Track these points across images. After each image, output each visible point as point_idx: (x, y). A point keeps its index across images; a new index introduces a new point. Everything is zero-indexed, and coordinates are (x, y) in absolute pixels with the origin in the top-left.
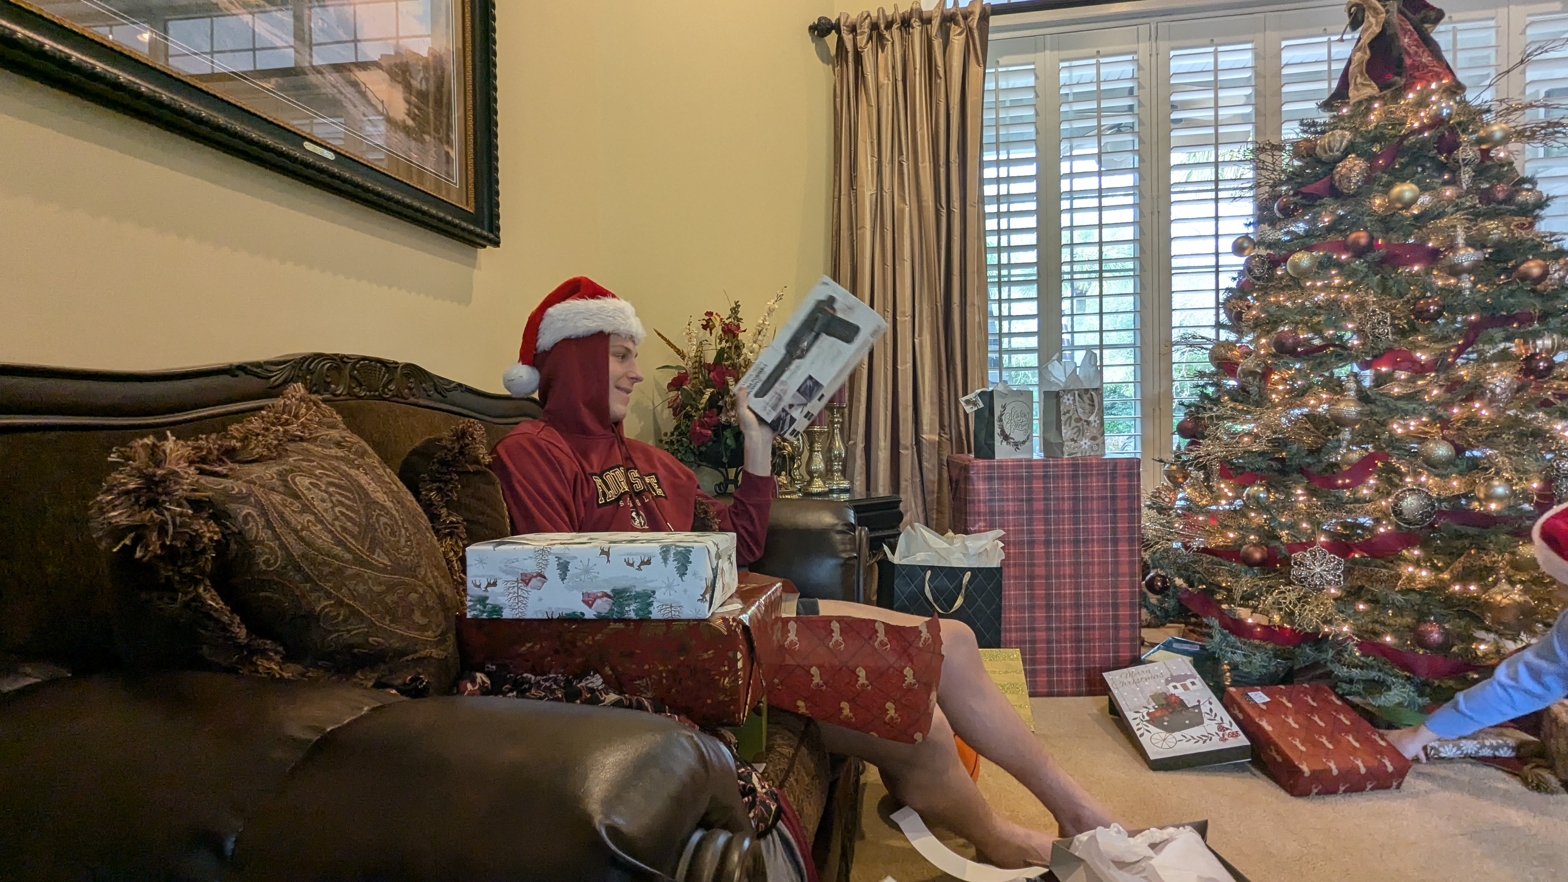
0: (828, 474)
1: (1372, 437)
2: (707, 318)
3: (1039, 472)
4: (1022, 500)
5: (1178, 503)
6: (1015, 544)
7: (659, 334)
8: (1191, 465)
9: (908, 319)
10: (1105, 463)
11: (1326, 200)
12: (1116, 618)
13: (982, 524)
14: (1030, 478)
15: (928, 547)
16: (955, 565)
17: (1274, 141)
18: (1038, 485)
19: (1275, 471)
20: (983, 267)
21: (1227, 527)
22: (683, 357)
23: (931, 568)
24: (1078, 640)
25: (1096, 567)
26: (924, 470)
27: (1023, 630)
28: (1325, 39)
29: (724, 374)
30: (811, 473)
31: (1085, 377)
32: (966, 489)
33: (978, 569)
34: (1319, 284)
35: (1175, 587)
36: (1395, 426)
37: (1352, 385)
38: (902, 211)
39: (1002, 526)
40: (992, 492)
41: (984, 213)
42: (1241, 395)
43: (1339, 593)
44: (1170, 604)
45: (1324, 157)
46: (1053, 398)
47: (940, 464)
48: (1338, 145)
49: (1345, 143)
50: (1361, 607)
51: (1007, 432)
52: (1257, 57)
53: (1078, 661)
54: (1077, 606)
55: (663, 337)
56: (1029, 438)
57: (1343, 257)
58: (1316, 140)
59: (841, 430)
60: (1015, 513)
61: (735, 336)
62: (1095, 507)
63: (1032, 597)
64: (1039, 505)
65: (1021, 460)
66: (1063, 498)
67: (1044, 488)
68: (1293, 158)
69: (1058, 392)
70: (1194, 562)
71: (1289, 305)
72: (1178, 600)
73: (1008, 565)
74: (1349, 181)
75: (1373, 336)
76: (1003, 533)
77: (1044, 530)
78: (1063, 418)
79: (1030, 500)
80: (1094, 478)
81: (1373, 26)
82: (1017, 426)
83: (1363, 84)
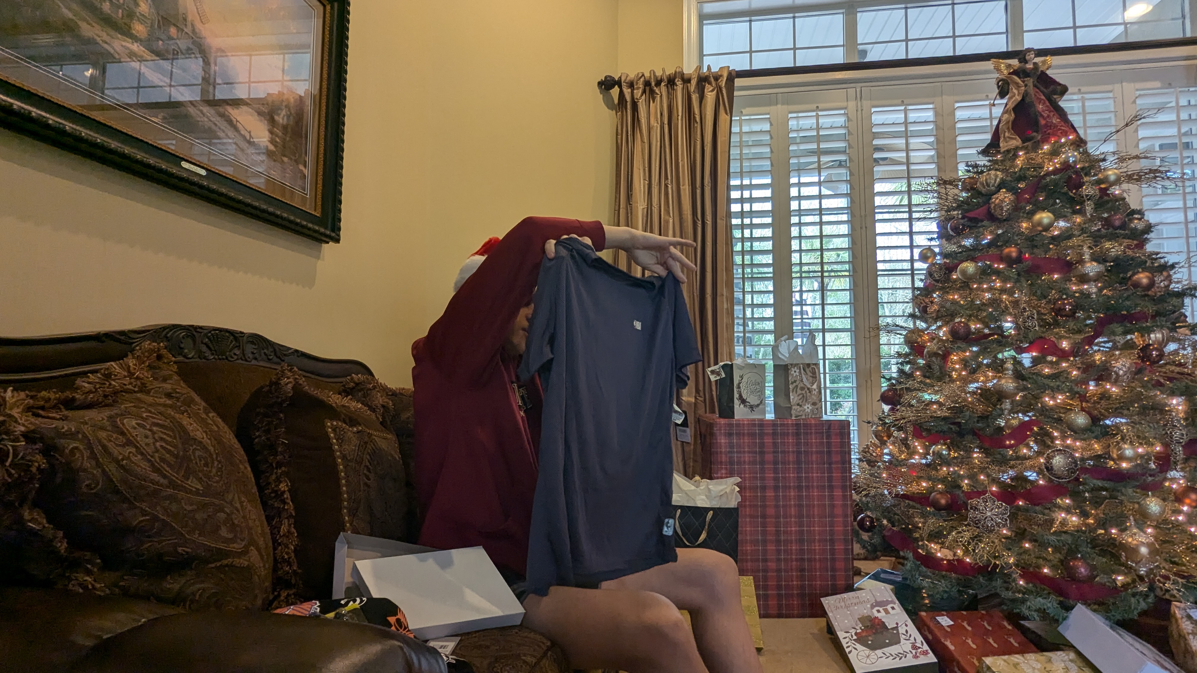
1: (1029, 408)
3: (770, 430)
4: (755, 452)
5: (883, 457)
6: (750, 488)
8: (893, 427)
10: (822, 424)
11: (985, 223)
12: (833, 552)
13: (724, 471)
14: (762, 435)
15: (680, 490)
16: (701, 505)
18: (768, 440)
19: (954, 433)
20: (730, 266)
21: (920, 478)
23: (683, 508)
24: (802, 570)
25: (816, 509)
27: (758, 560)
28: (987, 103)
31: (806, 354)
32: (711, 442)
33: (719, 509)
34: (984, 286)
35: (881, 526)
36: (1046, 399)
37: (1012, 366)
38: (667, 222)
39: (739, 474)
40: (731, 445)
42: (929, 371)
43: (1009, 534)
44: (877, 540)
45: (984, 191)
46: (782, 370)
48: (993, 182)
49: (998, 180)
50: (1027, 545)
51: (744, 397)
52: (936, 114)
53: (802, 587)
54: (801, 541)
56: (762, 402)
57: (1001, 266)
58: (977, 177)
60: (750, 463)
62: (814, 459)
63: (764, 533)
64: (769, 457)
65: (754, 420)
66: (789, 452)
67: (774, 443)
68: (962, 191)
69: (786, 366)
70: (894, 506)
71: (962, 302)
72: (884, 537)
73: (745, 506)
74: (1002, 210)
75: (1025, 327)
76: (740, 480)
77: (774, 477)
78: (791, 387)
79: (762, 453)
80: (813, 436)
81: (1017, 97)
82: (752, 392)
83: (1009, 137)
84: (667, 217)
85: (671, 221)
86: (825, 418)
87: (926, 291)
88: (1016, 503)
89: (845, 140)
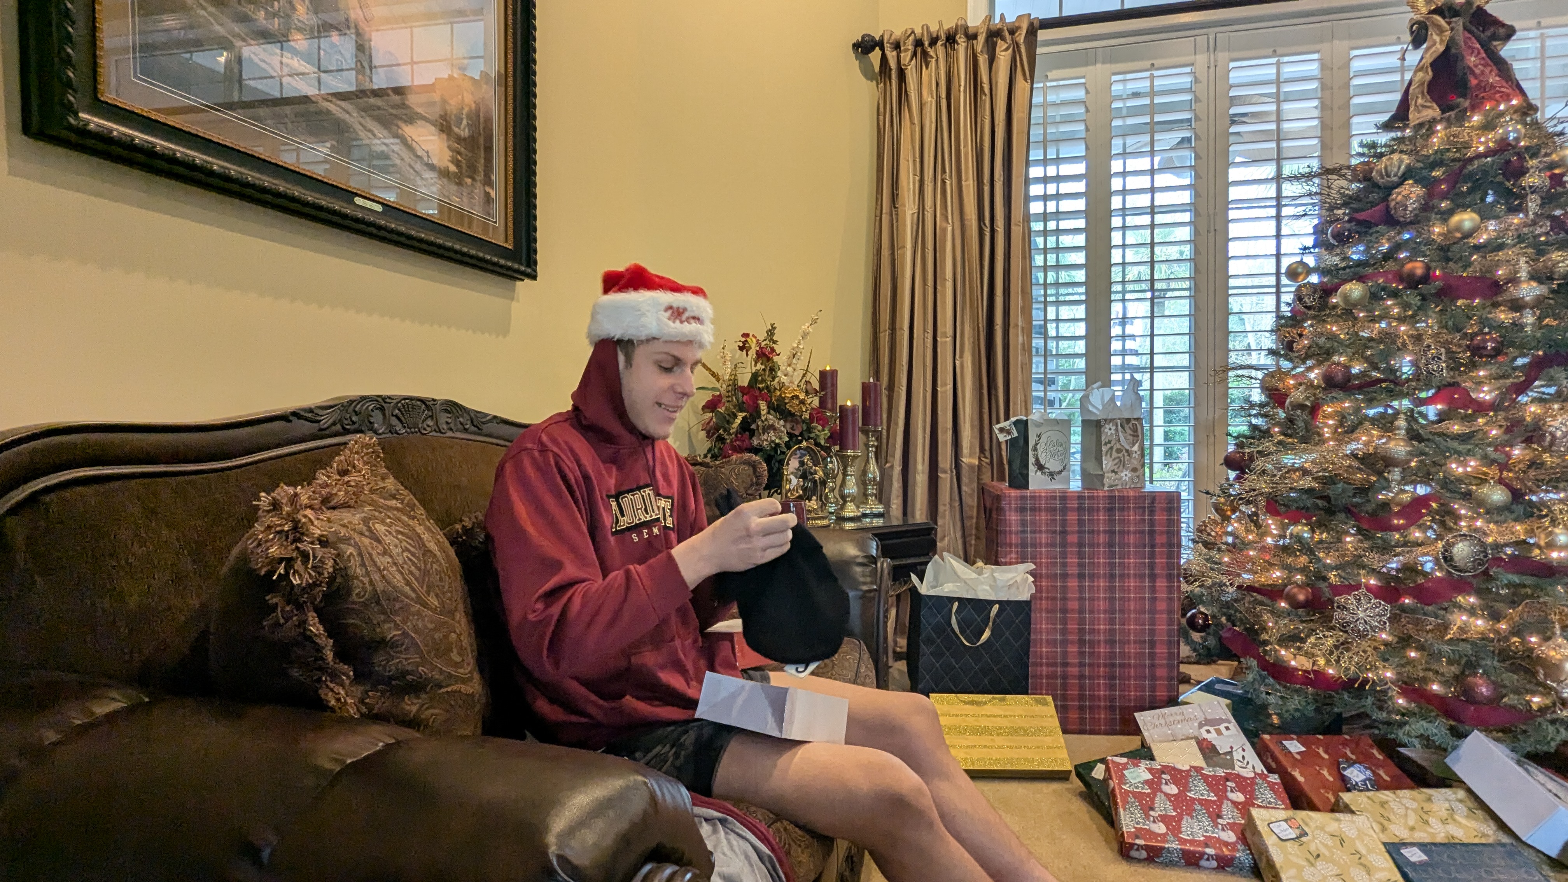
0: (861, 498)
1: (1428, 480)
2: (744, 339)
3: (1075, 504)
4: (1055, 532)
6: (1048, 577)
9: (949, 339)
10: (1144, 496)
11: (1381, 227)
12: (1152, 656)
14: (1064, 510)
15: (956, 577)
16: (984, 597)
18: (1072, 517)
19: (1321, 509)
20: (1028, 285)
21: (1273, 565)
22: (718, 380)
23: (959, 600)
24: (1113, 678)
25: (1132, 603)
26: (963, 495)
27: (1055, 665)
29: (756, 398)
30: (843, 497)
31: (1126, 408)
32: (998, 519)
33: (1008, 602)
35: (1218, 625)
36: (1453, 466)
37: (1404, 424)
38: (944, 230)
39: (1032, 560)
40: (1023, 523)
41: (1029, 231)
42: (1290, 428)
43: (1390, 639)
44: (1212, 642)
45: (1381, 182)
46: (1094, 428)
48: (1395, 170)
49: (1403, 167)
50: (1413, 654)
51: (1042, 462)
52: (1323, 67)
53: (1112, 699)
54: (1111, 642)
56: (1066, 468)
57: (1401, 287)
58: (1374, 163)
59: (877, 453)
60: (1047, 545)
61: (769, 359)
62: (1132, 541)
63: (1064, 632)
64: (1073, 538)
65: (1054, 491)
66: (1099, 531)
67: (1079, 520)
68: (1351, 181)
69: (1098, 422)
70: (1236, 600)
71: (1342, 336)
72: (1220, 639)
73: (1041, 599)
74: (1405, 210)
75: (1429, 372)
76: (1033, 567)
77: (1079, 563)
78: (1104, 449)
79: (1064, 533)
80: (1132, 512)
81: (1438, 45)
82: (1052, 456)
83: (1424, 106)
84: (944, 224)
85: (950, 229)
86: (1148, 487)
87: (1295, 320)
88: (1401, 602)
89: (1191, 109)
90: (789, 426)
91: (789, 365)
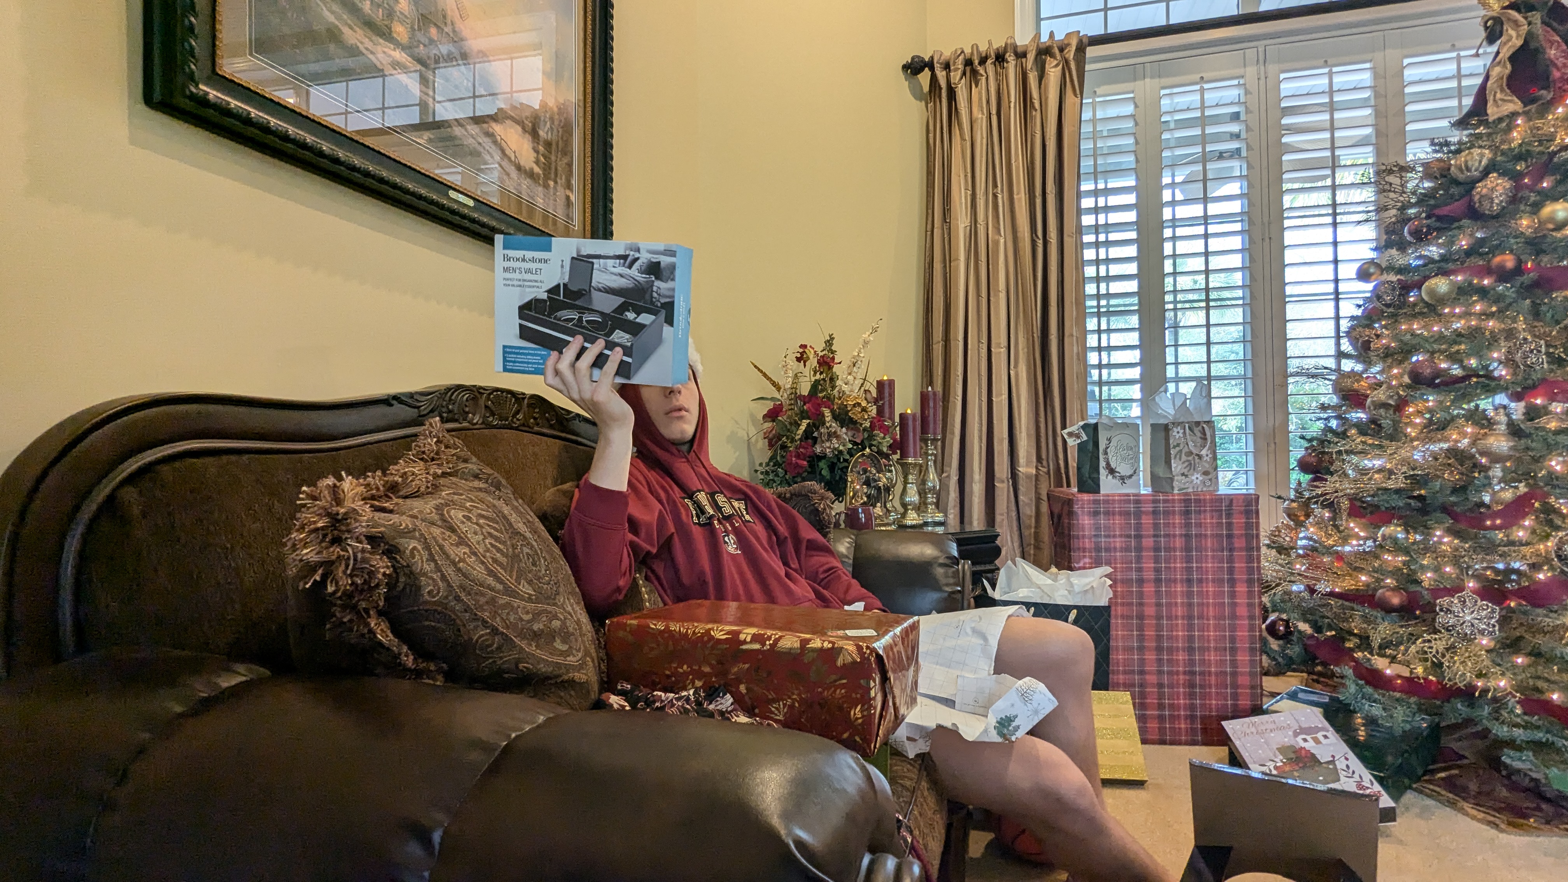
0: (921, 508)
1: (1527, 476)
2: (801, 350)
3: (1149, 507)
4: (1129, 536)
5: (1300, 543)
6: (1123, 582)
7: (755, 366)
8: (1316, 503)
9: (1004, 350)
10: (1220, 499)
11: (1463, 222)
12: (1234, 663)
13: (1087, 560)
14: (1138, 514)
15: (1030, 583)
16: (1060, 602)
17: (1402, 163)
18: (1147, 520)
19: (1413, 510)
20: (1081, 297)
21: (1359, 570)
22: (778, 388)
23: (1036, 606)
24: (1192, 686)
25: (1211, 608)
26: (1021, 504)
27: (1132, 672)
28: (1454, 54)
29: (819, 405)
30: (905, 505)
31: (1196, 409)
32: (1069, 523)
33: (1083, 606)
34: (1457, 310)
35: (1300, 632)
36: (1553, 463)
37: (1503, 419)
38: (997, 243)
39: (1108, 563)
40: (1097, 527)
41: (1082, 243)
42: (1372, 428)
44: (1295, 651)
45: (1461, 177)
46: (1162, 431)
47: (1038, 499)
48: (1477, 164)
49: (1484, 162)
50: (1520, 660)
51: (1113, 465)
52: (1376, 76)
53: (1192, 707)
55: (759, 370)
56: (1136, 472)
57: (1486, 282)
58: (1449, 159)
59: (935, 462)
60: (1123, 550)
61: (830, 368)
62: (1209, 545)
63: (1141, 638)
64: (1148, 542)
65: (1128, 495)
66: (1174, 535)
67: (1154, 524)
68: (1426, 179)
69: (1166, 425)
70: (1319, 606)
71: (1425, 334)
72: (1304, 647)
73: (1116, 604)
74: (1491, 202)
75: (1525, 365)
76: (1111, 570)
77: (1155, 568)
78: (1173, 452)
79: (1138, 537)
80: (1208, 515)
81: (1514, 39)
82: (1122, 460)
83: (1501, 99)
84: (997, 237)
85: (1002, 241)
86: (1222, 491)
87: (1368, 319)
88: (1508, 604)
89: (1240, 121)
90: (850, 433)
91: (850, 374)
